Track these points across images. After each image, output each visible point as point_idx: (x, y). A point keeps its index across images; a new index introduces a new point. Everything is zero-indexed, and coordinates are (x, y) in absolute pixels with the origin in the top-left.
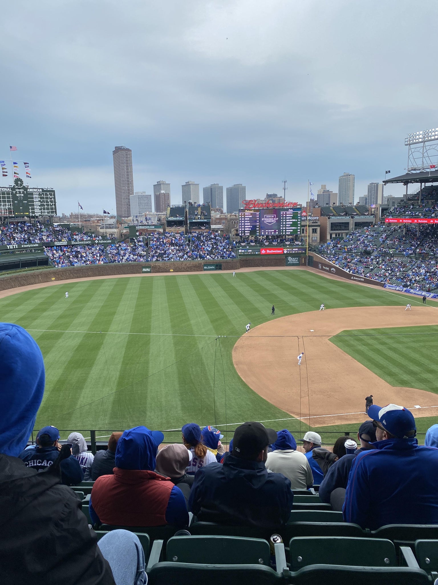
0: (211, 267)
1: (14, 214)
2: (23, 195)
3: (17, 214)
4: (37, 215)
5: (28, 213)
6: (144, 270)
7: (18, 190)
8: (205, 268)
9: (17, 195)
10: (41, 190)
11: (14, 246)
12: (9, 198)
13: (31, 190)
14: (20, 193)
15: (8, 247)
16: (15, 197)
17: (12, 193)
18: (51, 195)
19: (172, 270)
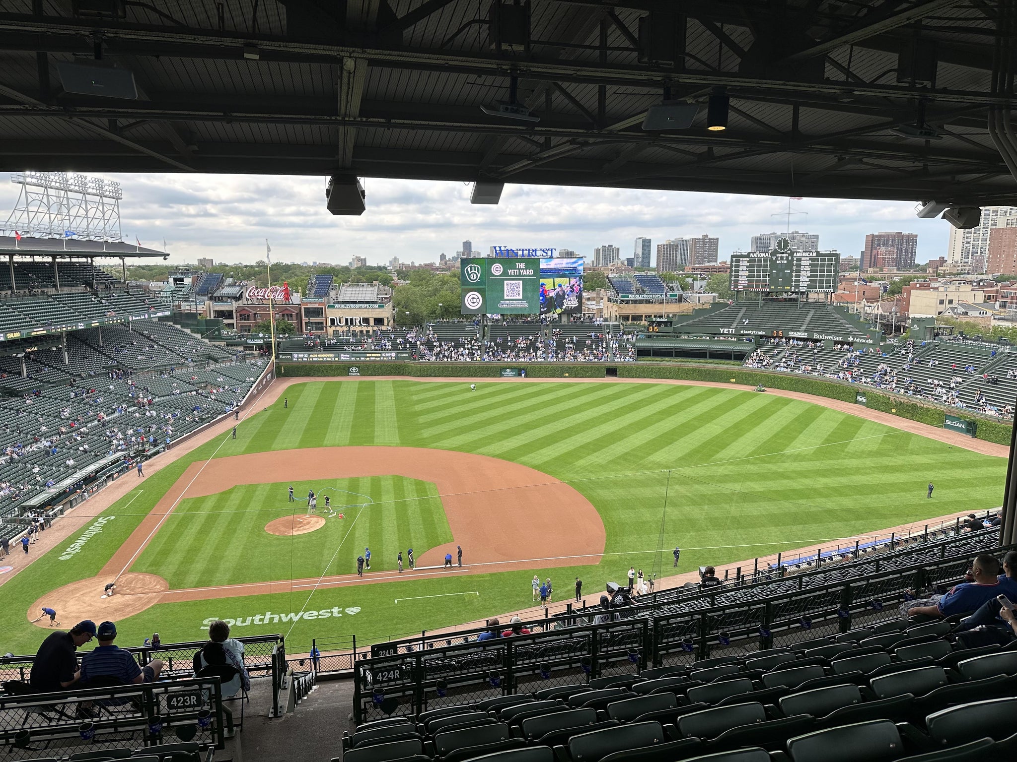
0: (958, 425)
1: (769, 288)
2: (786, 262)
3: (773, 287)
4: (803, 290)
5: (789, 288)
6: (859, 398)
7: (780, 255)
8: (948, 422)
9: (778, 262)
10: (815, 254)
11: (731, 330)
12: (765, 266)
13: (799, 254)
14: (782, 258)
15: (722, 331)
16: (774, 264)
17: (771, 259)
18: (830, 260)
19: (894, 411)
